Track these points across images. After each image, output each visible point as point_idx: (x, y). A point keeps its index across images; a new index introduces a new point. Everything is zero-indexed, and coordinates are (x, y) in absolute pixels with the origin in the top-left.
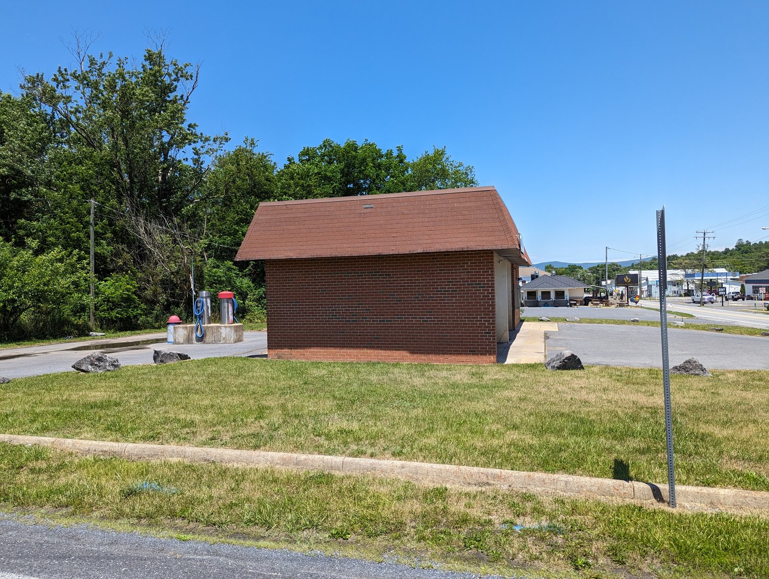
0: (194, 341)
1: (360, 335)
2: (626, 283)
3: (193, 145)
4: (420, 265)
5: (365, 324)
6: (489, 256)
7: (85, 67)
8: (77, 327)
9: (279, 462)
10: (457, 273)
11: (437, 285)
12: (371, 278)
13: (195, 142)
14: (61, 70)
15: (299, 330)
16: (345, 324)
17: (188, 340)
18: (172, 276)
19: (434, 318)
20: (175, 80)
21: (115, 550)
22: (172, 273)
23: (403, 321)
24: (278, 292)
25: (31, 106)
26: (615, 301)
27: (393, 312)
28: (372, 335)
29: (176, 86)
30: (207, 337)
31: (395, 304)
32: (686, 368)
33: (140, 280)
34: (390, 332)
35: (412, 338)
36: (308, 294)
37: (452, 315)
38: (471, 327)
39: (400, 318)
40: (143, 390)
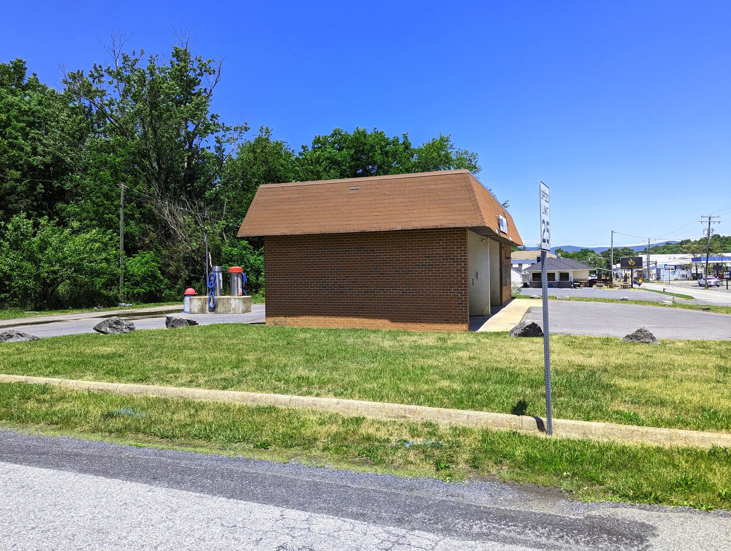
0: (207, 311)
1: (346, 305)
2: (630, 265)
3: (216, 134)
4: (400, 241)
5: (351, 295)
6: (463, 234)
7: (119, 63)
8: (108, 298)
9: (239, 399)
10: (433, 249)
11: (415, 260)
12: (356, 253)
13: (216, 131)
14: (97, 66)
15: (293, 299)
16: (333, 295)
17: (202, 311)
18: (193, 254)
19: (412, 290)
20: (199, 75)
21: (84, 452)
22: (193, 251)
23: (385, 292)
24: (275, 265)
25: (71, 100)
26: (619, 283)
27: (376, 284)
28: (357, 305)
29: (200, 81)
30: (219, 308)
31: (378, 277)
32: (638, 336)
33: (165, 257)
34: (373, 303)
35: (393, 308)
36: (301, 267)
37: (429, 287)
38: (445, 298)
39: (382, 290)
40: (146, 346)
